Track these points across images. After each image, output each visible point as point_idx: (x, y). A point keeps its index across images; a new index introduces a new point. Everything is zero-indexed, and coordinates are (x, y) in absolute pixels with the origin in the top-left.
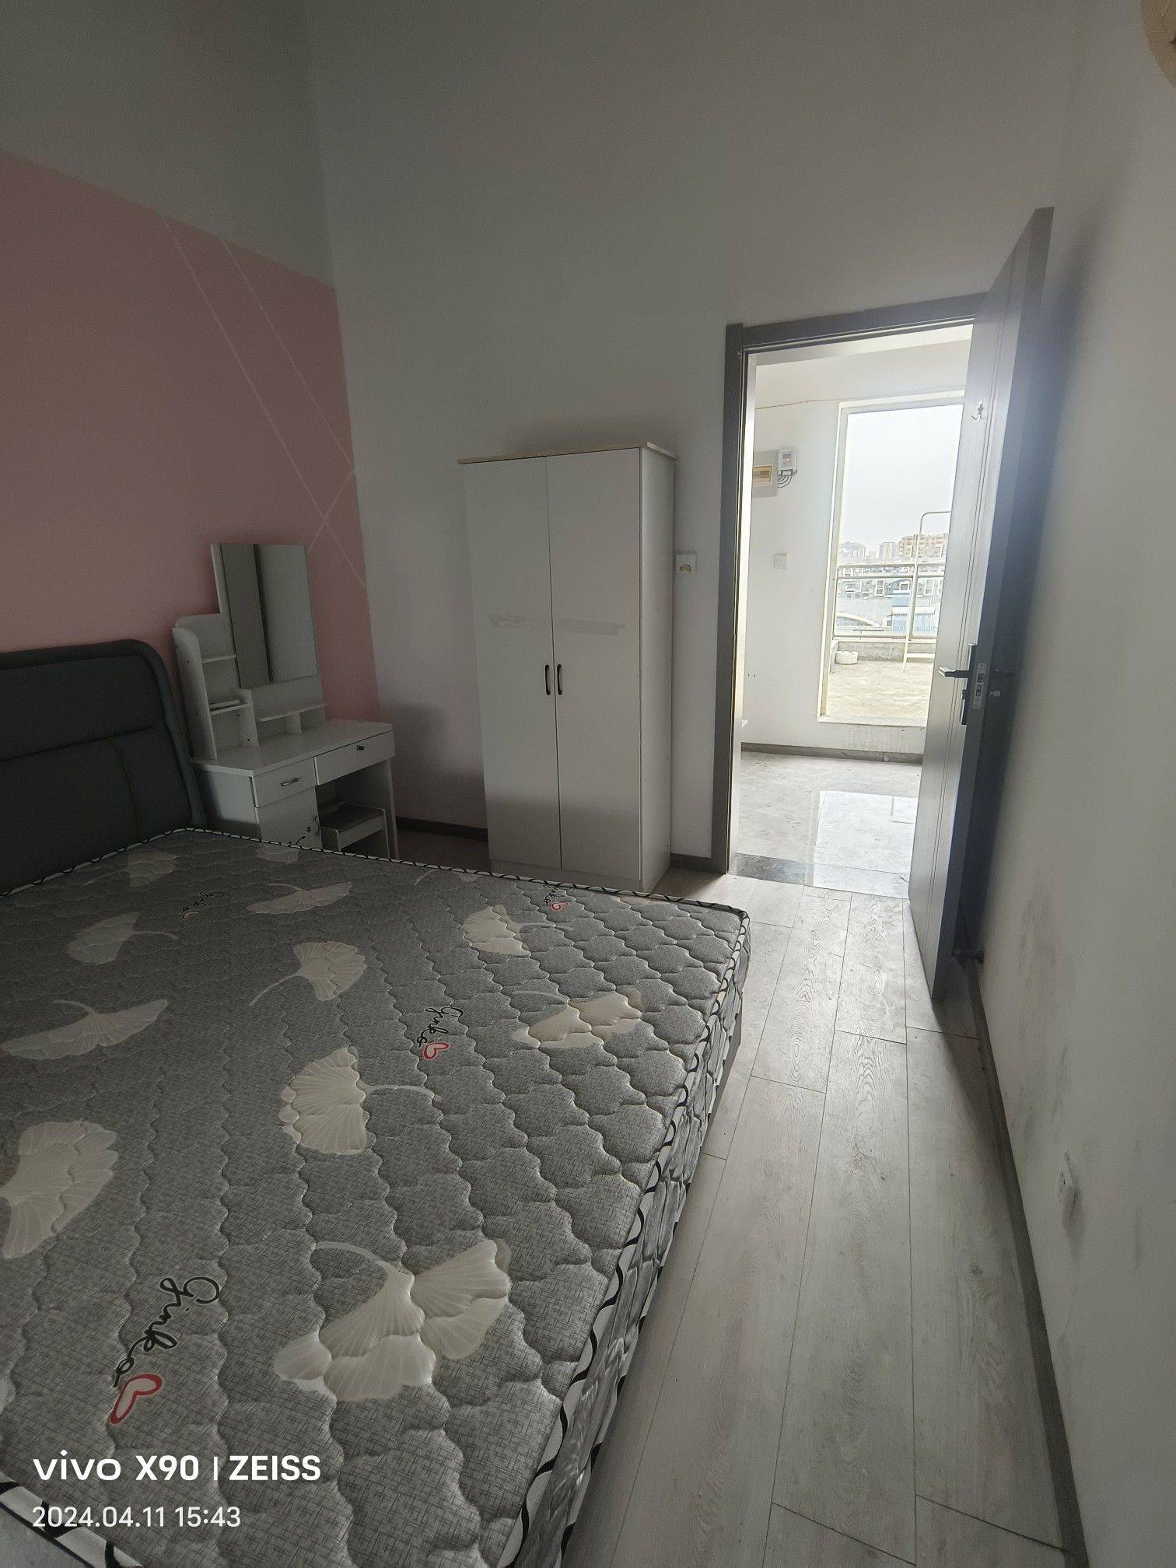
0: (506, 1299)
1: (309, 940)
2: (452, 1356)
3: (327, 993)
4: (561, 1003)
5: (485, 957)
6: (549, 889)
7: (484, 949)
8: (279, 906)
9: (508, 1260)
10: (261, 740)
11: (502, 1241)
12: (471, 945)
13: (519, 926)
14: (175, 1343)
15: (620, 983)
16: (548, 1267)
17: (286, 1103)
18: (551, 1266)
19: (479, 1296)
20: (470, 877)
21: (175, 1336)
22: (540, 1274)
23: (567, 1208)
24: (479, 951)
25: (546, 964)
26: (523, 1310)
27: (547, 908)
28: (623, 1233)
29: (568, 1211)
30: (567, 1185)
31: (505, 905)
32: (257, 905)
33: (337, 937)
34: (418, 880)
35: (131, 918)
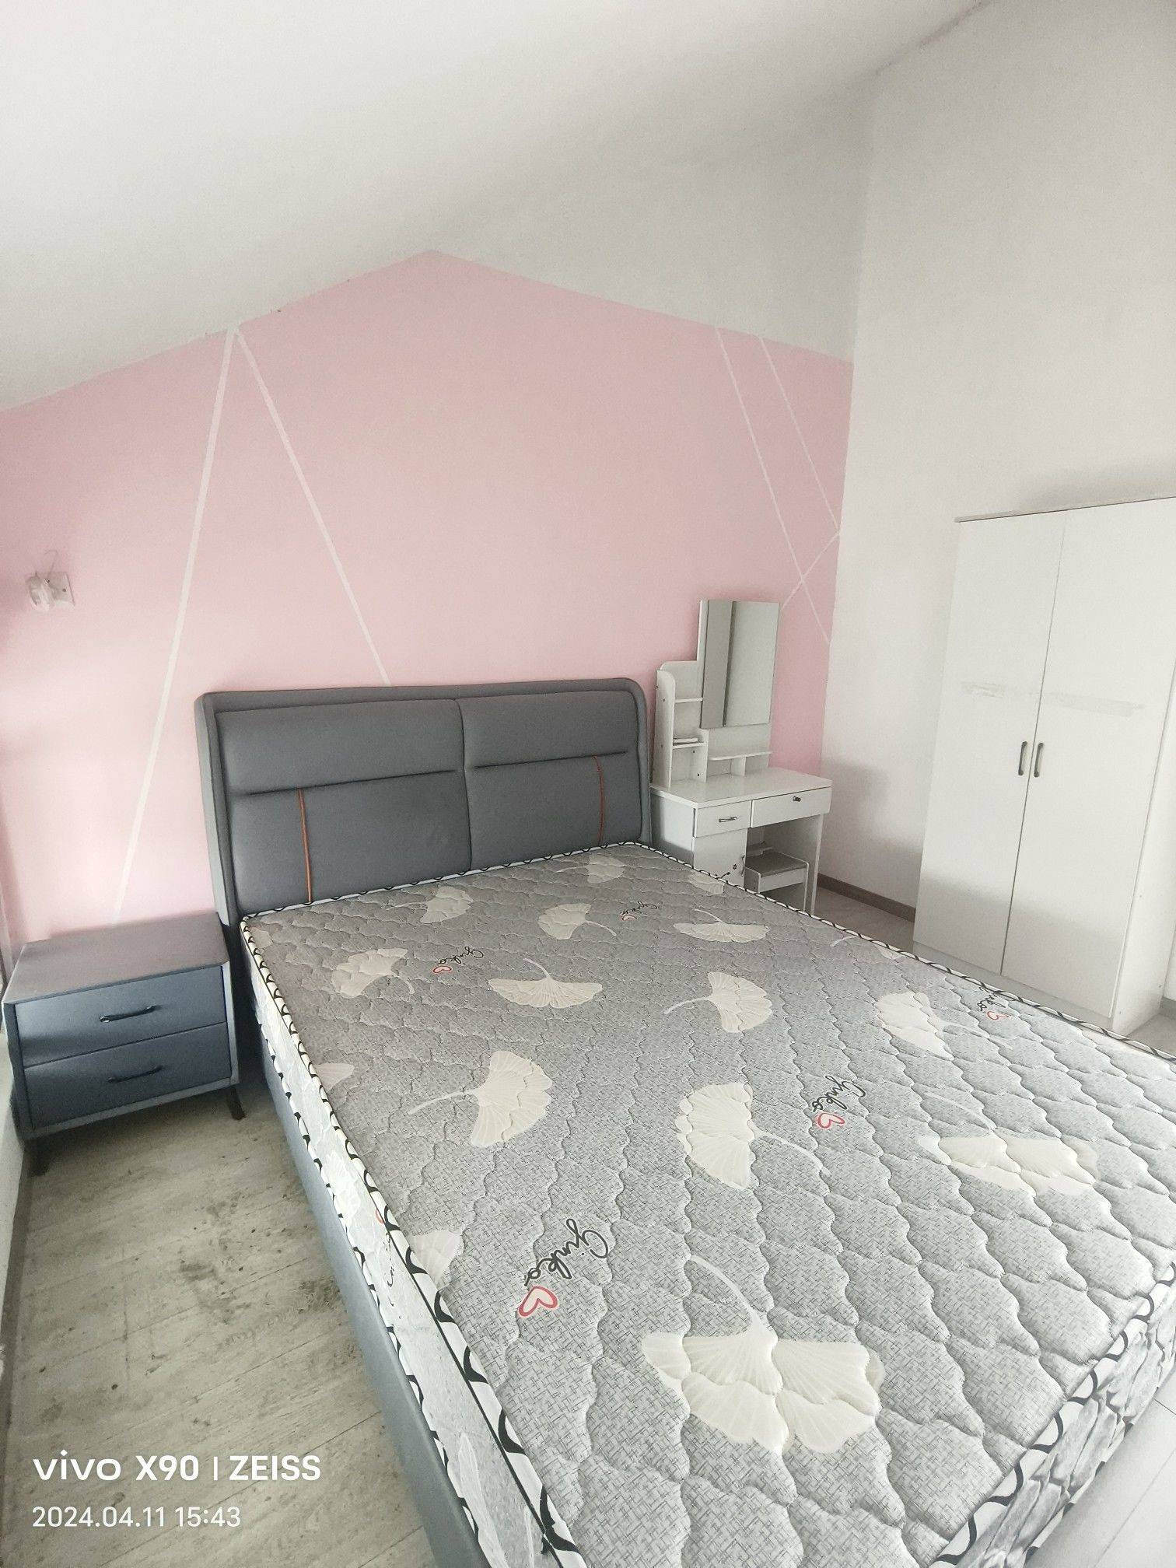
0: (872, 1420)
1: (723, 970)
2: (807, 1442)
3: (732, 1026)
4: (983, 1126)
5: (897, 1043)
6: (986, 994)
7: (897, 1035)
8: (700, 931)
9: (880, 1379)
10: (710, 776)
11: (876, 1355)
12: (884, 1026)
13: (944, 1024)
14: (570, 1277)
15: (1068, 1133)
16: (926, 1414)
17: (683, 1114)
18: (931, 1415)
19: (843, 1398)
20: (891, 954)
21: (572, 1271)
22: (916, 1415)
23: (961, 1362)
24: (892, 1036)
25: (971, 1077)
26: (890, 1443)
27: (980, 1014)
28: (1033, 1433)
29: (961, 1366)
30: (963, 1335)
31: (930, 994)
32: (684, 925)
33: (748, 976)
34: (836, 942)
35: (585, 908)
